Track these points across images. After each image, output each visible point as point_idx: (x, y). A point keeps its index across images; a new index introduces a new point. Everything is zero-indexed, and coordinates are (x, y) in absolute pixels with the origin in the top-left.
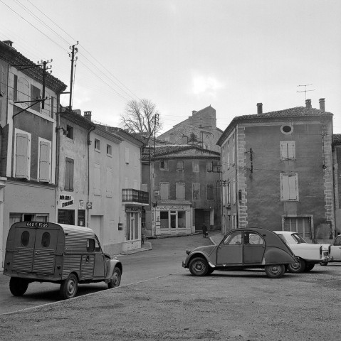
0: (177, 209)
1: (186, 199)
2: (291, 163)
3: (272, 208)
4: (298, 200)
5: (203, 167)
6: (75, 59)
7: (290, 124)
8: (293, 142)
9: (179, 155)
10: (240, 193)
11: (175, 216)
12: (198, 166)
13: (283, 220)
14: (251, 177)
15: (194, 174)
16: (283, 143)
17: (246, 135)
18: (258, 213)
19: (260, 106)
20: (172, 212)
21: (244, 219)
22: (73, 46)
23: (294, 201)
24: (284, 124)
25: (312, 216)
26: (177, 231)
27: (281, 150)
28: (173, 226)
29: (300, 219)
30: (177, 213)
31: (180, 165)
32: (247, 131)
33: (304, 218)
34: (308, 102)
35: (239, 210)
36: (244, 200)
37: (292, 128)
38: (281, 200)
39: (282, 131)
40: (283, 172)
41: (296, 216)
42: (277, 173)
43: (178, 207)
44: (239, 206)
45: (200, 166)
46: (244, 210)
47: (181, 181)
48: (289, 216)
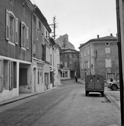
0: (65, 71)
1: (68, 67)
2: (109, 55)
3: (103, 70)
4: (111, 67)
5: (73, 56)
6: (55, 21)
7: (109, 42)
8: (110, 48)
9: (65, 52)
10: (92, 65)
11: (64, 73)
12: (71, 56)
13: (106, 74)
14: (96, 60)
15: (70, 58)
16: (106, 49)
17: (94, 46)
18: (98, 72)
19: (98, 36)
20: (63, 72)
21: (93, 74)
22: (54, 17)
23: (110, 68)
24: (106, 42)
25: (116, 72)
26: (65, 78)
27: (106, 51)
28: (64, 77)
29: (112, 73)
30: (65, 72)
31: (66, 55)
32: (94, 44)
33: (113, 73)
34: (111, 35)
35: (92, 71)
36: (94, 67)
37: (109, 43)
38: (106, 67)
39: (106, 44)
40: (106, 58)
41: (110, 72)
42: (104, 58)
43: (65, 70)
44: (92, 69)
45: (72, 56)
46: (94, 71)
47: (66, 61)
48: (108, 72)
